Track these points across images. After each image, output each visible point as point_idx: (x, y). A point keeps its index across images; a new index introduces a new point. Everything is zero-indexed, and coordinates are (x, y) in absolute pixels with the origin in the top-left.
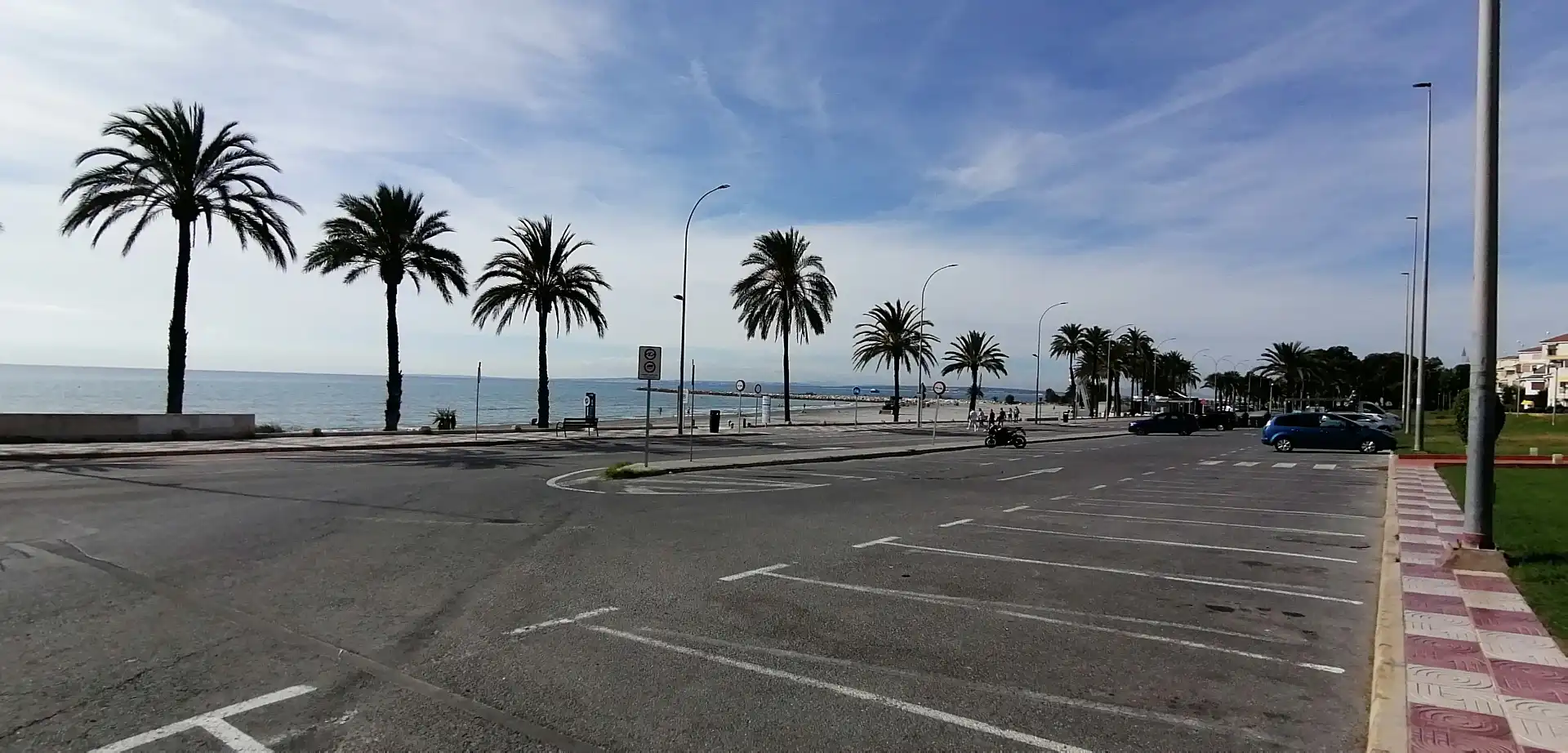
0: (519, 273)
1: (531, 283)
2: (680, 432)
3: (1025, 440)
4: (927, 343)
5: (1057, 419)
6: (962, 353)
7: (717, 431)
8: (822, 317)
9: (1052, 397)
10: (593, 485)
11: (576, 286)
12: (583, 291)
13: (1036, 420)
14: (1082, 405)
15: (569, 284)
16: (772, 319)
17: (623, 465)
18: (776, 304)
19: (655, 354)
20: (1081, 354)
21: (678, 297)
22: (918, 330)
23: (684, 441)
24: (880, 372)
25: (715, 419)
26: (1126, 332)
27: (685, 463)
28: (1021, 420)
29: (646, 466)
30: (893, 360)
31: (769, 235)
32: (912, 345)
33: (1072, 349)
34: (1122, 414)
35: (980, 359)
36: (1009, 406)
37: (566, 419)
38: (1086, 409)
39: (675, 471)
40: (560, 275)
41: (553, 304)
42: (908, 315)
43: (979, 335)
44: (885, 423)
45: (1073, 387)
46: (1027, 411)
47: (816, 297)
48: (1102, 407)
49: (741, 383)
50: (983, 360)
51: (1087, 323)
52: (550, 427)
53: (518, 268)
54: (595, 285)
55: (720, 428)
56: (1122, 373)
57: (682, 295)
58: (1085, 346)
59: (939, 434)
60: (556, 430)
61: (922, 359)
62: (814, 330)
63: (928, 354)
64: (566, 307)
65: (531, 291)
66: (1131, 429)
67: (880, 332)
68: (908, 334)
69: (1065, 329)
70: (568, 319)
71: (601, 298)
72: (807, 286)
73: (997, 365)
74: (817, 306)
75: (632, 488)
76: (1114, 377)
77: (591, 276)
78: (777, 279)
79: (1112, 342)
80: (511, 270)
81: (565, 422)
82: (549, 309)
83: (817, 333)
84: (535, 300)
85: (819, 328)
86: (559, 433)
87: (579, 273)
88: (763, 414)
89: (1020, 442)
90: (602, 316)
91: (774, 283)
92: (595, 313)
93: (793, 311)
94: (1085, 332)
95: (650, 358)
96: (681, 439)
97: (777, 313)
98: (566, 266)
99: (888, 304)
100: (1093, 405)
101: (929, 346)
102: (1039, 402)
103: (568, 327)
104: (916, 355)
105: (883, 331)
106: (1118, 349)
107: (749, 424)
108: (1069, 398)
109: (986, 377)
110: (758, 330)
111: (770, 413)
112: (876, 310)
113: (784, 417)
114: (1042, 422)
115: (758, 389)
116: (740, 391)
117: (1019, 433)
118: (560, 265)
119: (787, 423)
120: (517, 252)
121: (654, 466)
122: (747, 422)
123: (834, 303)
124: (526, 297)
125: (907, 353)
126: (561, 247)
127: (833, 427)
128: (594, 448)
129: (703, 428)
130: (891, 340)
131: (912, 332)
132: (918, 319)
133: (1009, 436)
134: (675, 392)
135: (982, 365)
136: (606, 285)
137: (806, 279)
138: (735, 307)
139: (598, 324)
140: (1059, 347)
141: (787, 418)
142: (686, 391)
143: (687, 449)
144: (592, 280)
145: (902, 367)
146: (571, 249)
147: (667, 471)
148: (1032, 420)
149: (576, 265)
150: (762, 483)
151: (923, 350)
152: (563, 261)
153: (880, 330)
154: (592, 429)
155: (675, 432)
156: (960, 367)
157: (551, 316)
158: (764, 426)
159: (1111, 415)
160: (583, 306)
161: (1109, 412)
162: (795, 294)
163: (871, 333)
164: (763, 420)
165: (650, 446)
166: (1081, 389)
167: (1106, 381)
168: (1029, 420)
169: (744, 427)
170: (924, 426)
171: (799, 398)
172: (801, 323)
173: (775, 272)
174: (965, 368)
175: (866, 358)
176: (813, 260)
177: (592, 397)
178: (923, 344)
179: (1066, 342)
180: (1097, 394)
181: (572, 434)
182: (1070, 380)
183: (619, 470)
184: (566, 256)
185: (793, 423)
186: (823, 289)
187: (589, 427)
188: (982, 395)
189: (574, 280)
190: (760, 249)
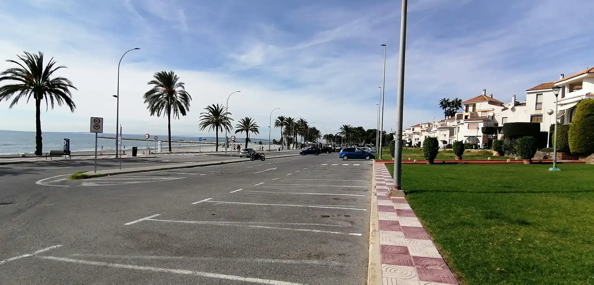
0: (24, 79)
1: (31, 84)
2: (117, 156)
3: (265, 158)
4: (229, 121)
5: (276, 150)
6: (242, 125)
7: (136, 156)
8: (185, 108)
9: (275, 142)
10: (63, 183)
11: (57, 87)
12: (62, 91)
13: (269, 150)
14: (285, 145)
15: (53, 86)
16: (162, 109)
17: (82, 173)
18: (165, 102)
19: (100, 121)
20: (284, 127)
21: (115, 96)
22: (225, 116)
23: (119, 160)
24: (210, 132)
25: (135, 151)
26: (299, 119)
27: (117, 170)
28: (264, 150)
29: (96, 172)
30: (215, 127)
31: (161, 72)
32: (223, 121)
33: (282, 125)
34: (298, 148)
35: (249, 127)
36: (260, 145)
37: (51, 151)
38: (286, 147)
39: (111, 174)
40: (48, 81)
41: (44, 95)
42: (221, 110)
43: (249, 119)
44: (212, 152)
45: (282, 138)
46: (266, 147)
47: (182, 100)
48: (291, 146)
49: (147, 135)
50: (251, 128)
51: (287, 116)
52: (43, 155)
53: (23, 76)
54: (69, 88)
55: (137, 155)
56: (298, 133)
57: (117, 95)
58: (286, 124)
59: (233, 156)
60: (46, 157)
61: (227, 127)
62: (182, 114)
63: (229, 125)
64: (51, 97)
65: (31, 88)
66: (301, 153)
67: (210, 116)
68: (222, 117)
69: (279, 118)
70: (52, 103)
71: (72, 93)
72: (178, 95)
73: (255, 130)
74: (183, 104)
75: (85, 183)
76: (295, 135)
77: (66, 83)
78: (165, 91)
79: (295, 123)
80: (17, 77)
81: (51, 153)
82: (42, 98)
83: (183, 115)
84: (33, 93)
85: (184, 113)
86: (48, 158)
87: (59, 81)
88: (159, 148)
89: (263, 158)
90: (73, 102)
91: (164, 93)
92: (69, 101)
93: (172, 105)
94: (286, 119)
95: (97, 124)
96: (117, 160)
97: (165, 106)
98: (51, 78)
99: (213, 105)
100: (289, 145)
101: (230, 122)
102: (270, 144)
103: (53, 106)
104: (225, 125)
105: (211, 116)
106: (297, 125)
107: (152, 153)
108: (280, 143)
109: (252, 135)
110: (156, 113)
111: (162, 148)
112: (209, 107)
113: (169, 150)
114: (271, 151)
115: (156, 138)
116: (147, 138)
117: (263, 155)
118: (48, 76)
119: (170, 152)
120: (22, 68)
121: (98, 172)
122: (151, 152)
123: (191, 102)
124: (28, 91)
125: (221, 125)
126: (48, 68)
127: (190, 154)
128: (67, 165)
129: (129, 155)
130: (215, 119)
131: (223, 116)
132: (225, 112)
133: (259, 156)
134: (115, 139)
135: (250, 130)
136: (75, 88)
137: (178, 92)
138: (145, 102)
139: (71, 106)
140: (277, 124)
141: (170, 150)
142: (119, 138)
143: (118, 164)
144: (67, 85)
145: (219, 130)
146: (54, 70)
147: (107, 175)
148: (268, 150)
149: (57, 77)
150: (154, 178)
151: (227, 123)
152: (49, 75)
153: (210, 115)
154: (67, 156)
155: (115, 156)
156: (242, 130)
157: (43, 101)
158: (159, 154)
159: (294, 148)
160: (61, 97)
161: (294, 147)
162: (172, 98)
163: (206, 116)
164: (159, 151)
165: (97, 163)
166: (285, 140)
167: (293, 136)
168: (267, 150)
169: (150, 154)
170: (228, 153)
171: (176, 142)
172: (176, 110)
173: (164, 89)
174: (244, 131)
175: (205, 126)
176: (181, 85)
177: (68, 141)
178: (227, 121)
179: (280, 122)
180: (290, 141)
181: (54, 158)
182: (281, 136)
183: (79, 175)
184: (51, 72)
185: (172, 152)
186: (185, 97)
187: (65, 155)
188: (250, 141)
189: (56, 84)
190: (157, 78)
